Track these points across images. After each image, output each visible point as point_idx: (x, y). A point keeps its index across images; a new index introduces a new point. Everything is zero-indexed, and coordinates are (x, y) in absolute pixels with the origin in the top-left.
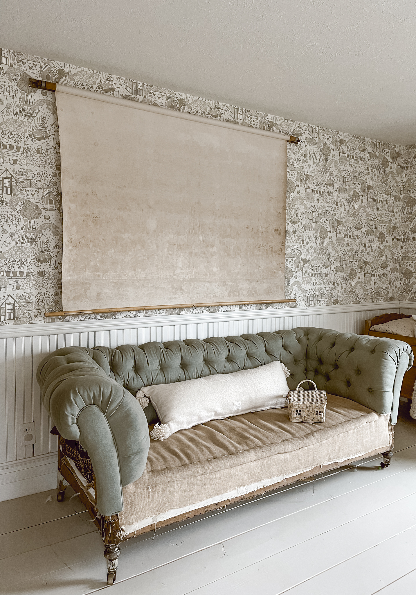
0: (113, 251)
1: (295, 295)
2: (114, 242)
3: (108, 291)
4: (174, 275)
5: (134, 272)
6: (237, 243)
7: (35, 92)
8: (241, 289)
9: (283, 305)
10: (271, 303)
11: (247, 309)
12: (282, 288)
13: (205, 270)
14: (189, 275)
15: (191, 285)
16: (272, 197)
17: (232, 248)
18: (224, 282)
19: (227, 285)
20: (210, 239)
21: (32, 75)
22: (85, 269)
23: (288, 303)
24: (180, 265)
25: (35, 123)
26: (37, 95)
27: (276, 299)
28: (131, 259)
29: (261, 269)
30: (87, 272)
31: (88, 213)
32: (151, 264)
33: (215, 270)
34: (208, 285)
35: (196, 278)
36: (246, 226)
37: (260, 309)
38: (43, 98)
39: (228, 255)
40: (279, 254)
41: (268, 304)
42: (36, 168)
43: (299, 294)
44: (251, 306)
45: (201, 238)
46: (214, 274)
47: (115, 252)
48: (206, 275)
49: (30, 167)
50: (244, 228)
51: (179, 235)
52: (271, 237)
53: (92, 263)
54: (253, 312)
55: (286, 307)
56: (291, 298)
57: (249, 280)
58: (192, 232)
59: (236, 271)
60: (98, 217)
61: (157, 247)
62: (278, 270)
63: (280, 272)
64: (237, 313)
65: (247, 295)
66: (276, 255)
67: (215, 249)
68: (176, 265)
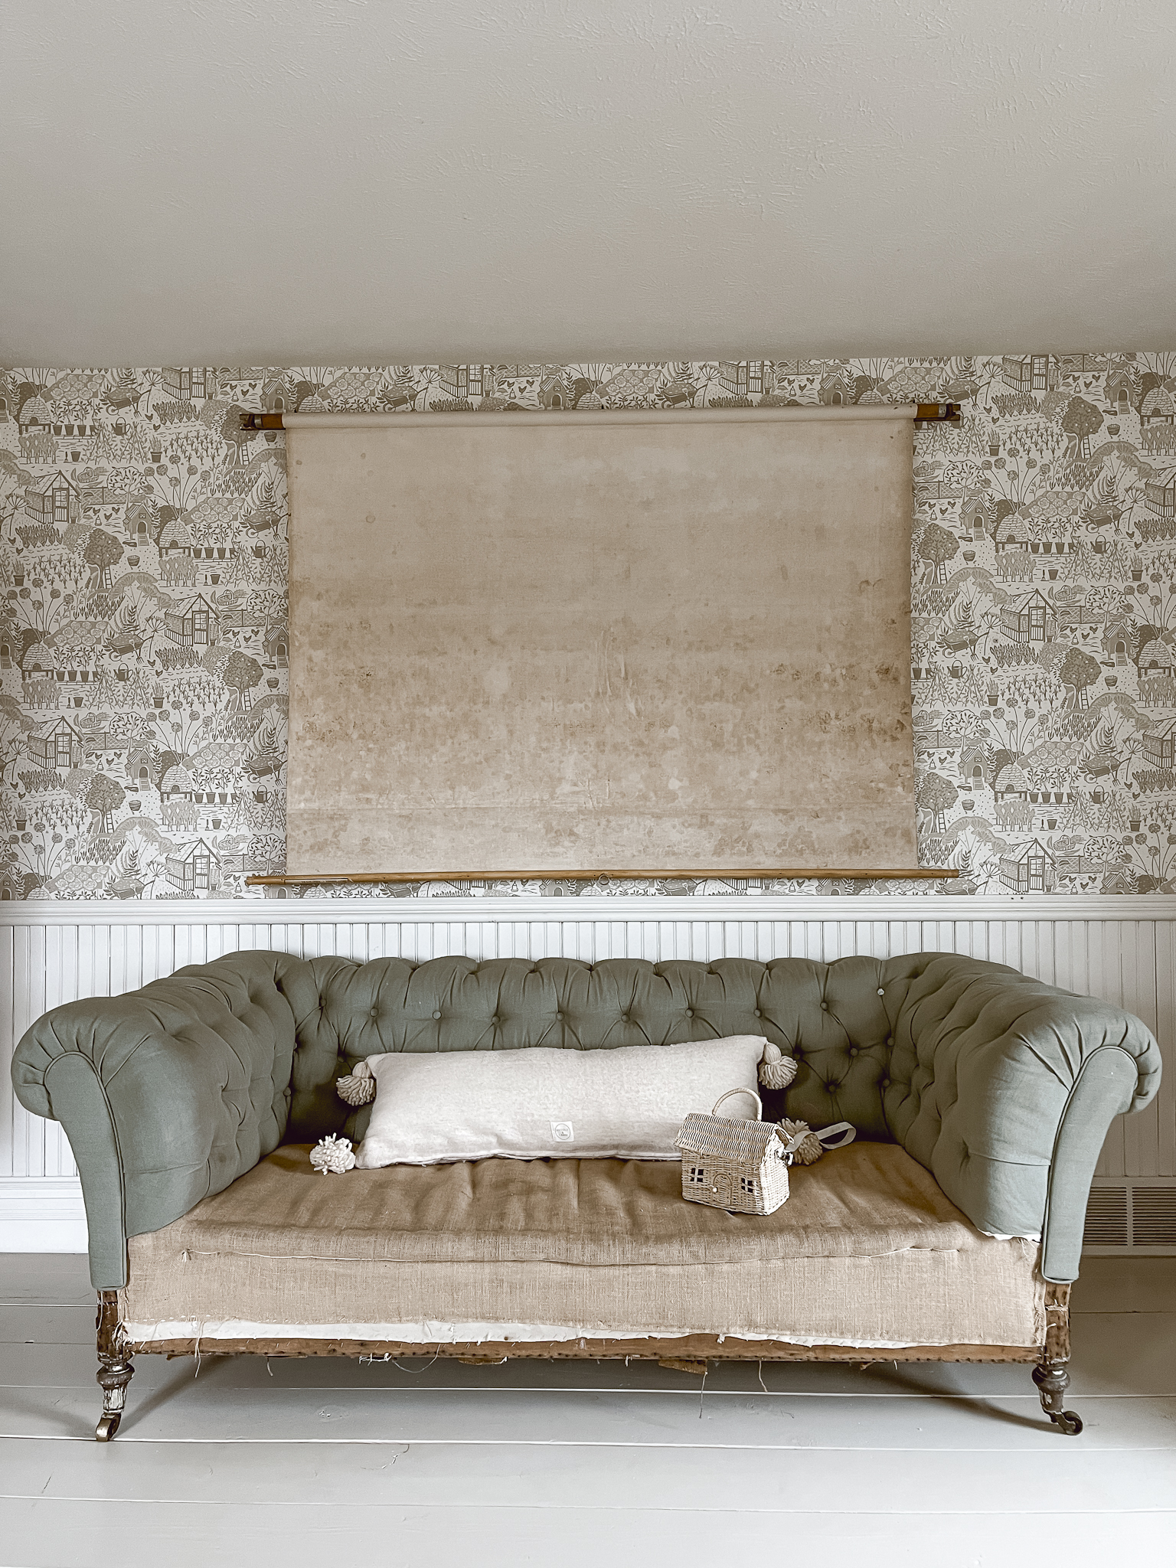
0: (404, 746)
1: (965, 858)
2: (407, 726)
3: (386, 835)
4: (553, 799)
5: (450, 792)
6: (744, 714)
7: (253, 439)
8: (757, 836)
9: (922, 885)
10: (875, 878)
11: (787, 891)
12: (906, 834)
13: (641, 786)
14: (595, 799)
15: (599, 825)
16: (867, 582)
17: (729, 727)
18: (702, 816)
19: (712, 824)
20: (657, 707)
21: (247, 407)
22: (340, 787)
23: (939, 881)
24: (570, 773)
25: (252, 499)
26: (259, 443)
27: (884, 865)
28: (446, 762)
29: (829, 780)
30: (342, 793)
31: (351, 666)
32: (493, 774)
33: (674, 784)
34: (649, 822)
35: (616, 805)
36: (775, 667)
37: (835, 893)
38: (268, 447)
39: (717, 745)
40: (894, 739)
41: (862, 880)
42: (254, 586)
43: (982, 853)
44: (800, 885)
45: (632, 707)
46: (672, 796)
47: (407, 748)
48: (645, 798)
49: (243, 585)
50: (768, 672)
51: (570, 702)
52: (867, 692)
53: (355, 775)
54: (808, 900)
55: (933, 892)
56: (950, 864)
57: (785, 812)
58: (605, 693)
59: (744, 788)
60: (372, 673)
61: (511, 732)
62: (892, 785)
63: (900, 789)
64: (755, 900)
65: (779, 851)
66: (885, 741)
67: (674, 731)
68: (558, 775)
